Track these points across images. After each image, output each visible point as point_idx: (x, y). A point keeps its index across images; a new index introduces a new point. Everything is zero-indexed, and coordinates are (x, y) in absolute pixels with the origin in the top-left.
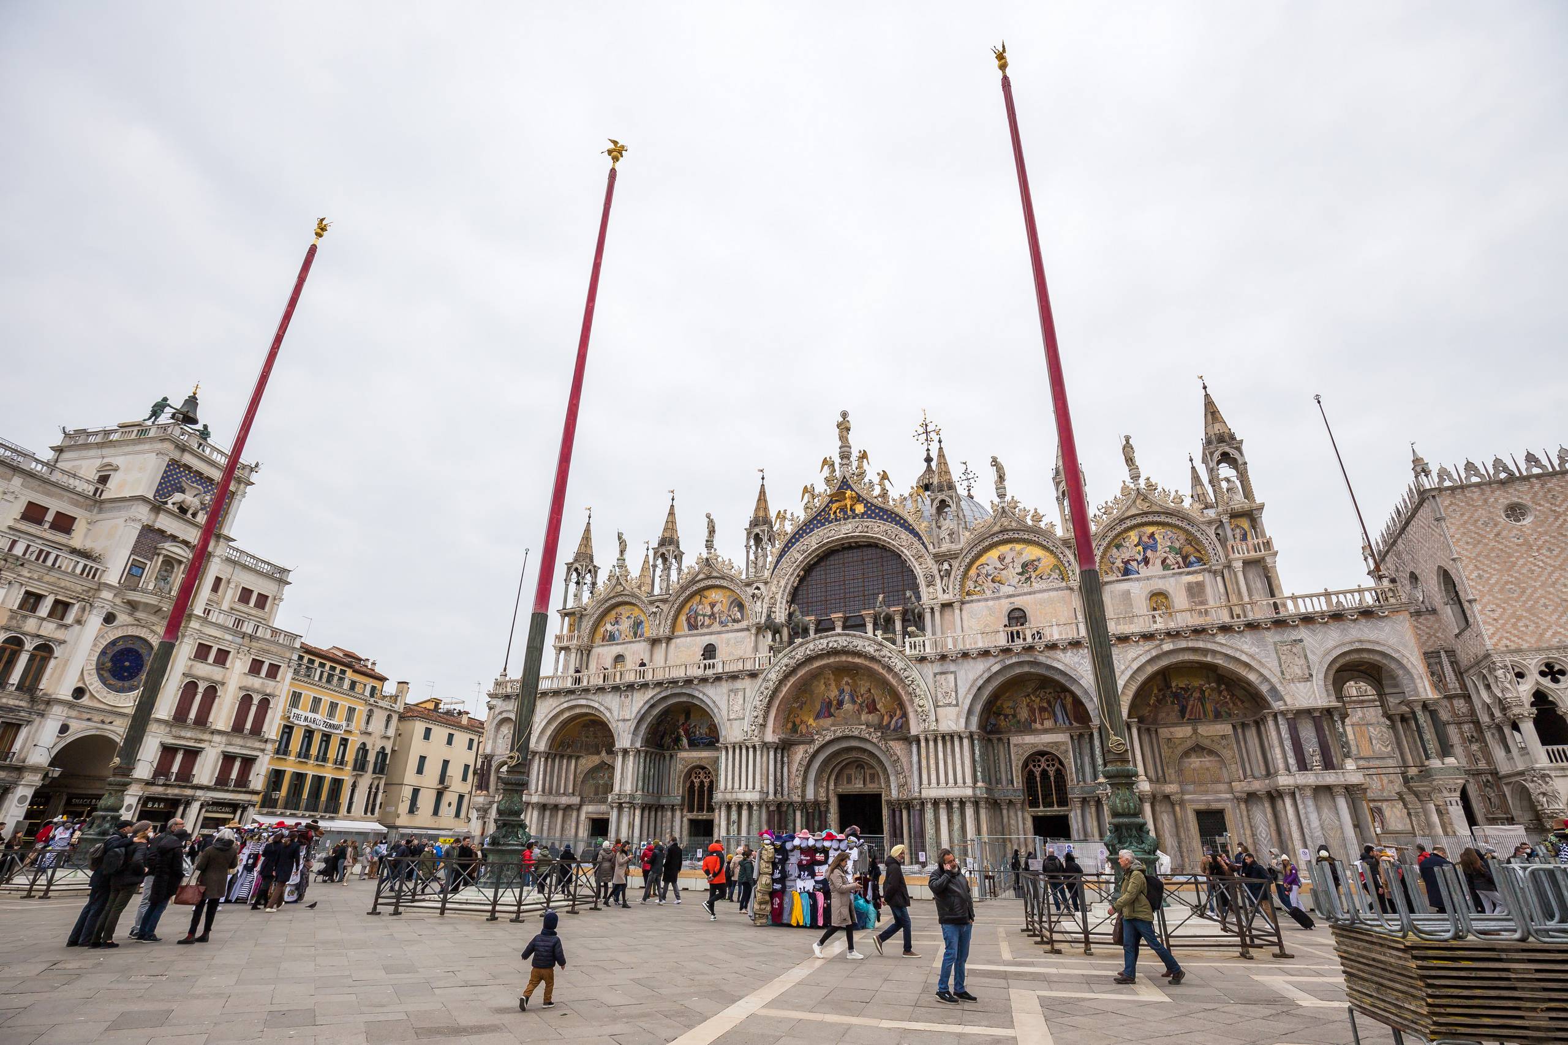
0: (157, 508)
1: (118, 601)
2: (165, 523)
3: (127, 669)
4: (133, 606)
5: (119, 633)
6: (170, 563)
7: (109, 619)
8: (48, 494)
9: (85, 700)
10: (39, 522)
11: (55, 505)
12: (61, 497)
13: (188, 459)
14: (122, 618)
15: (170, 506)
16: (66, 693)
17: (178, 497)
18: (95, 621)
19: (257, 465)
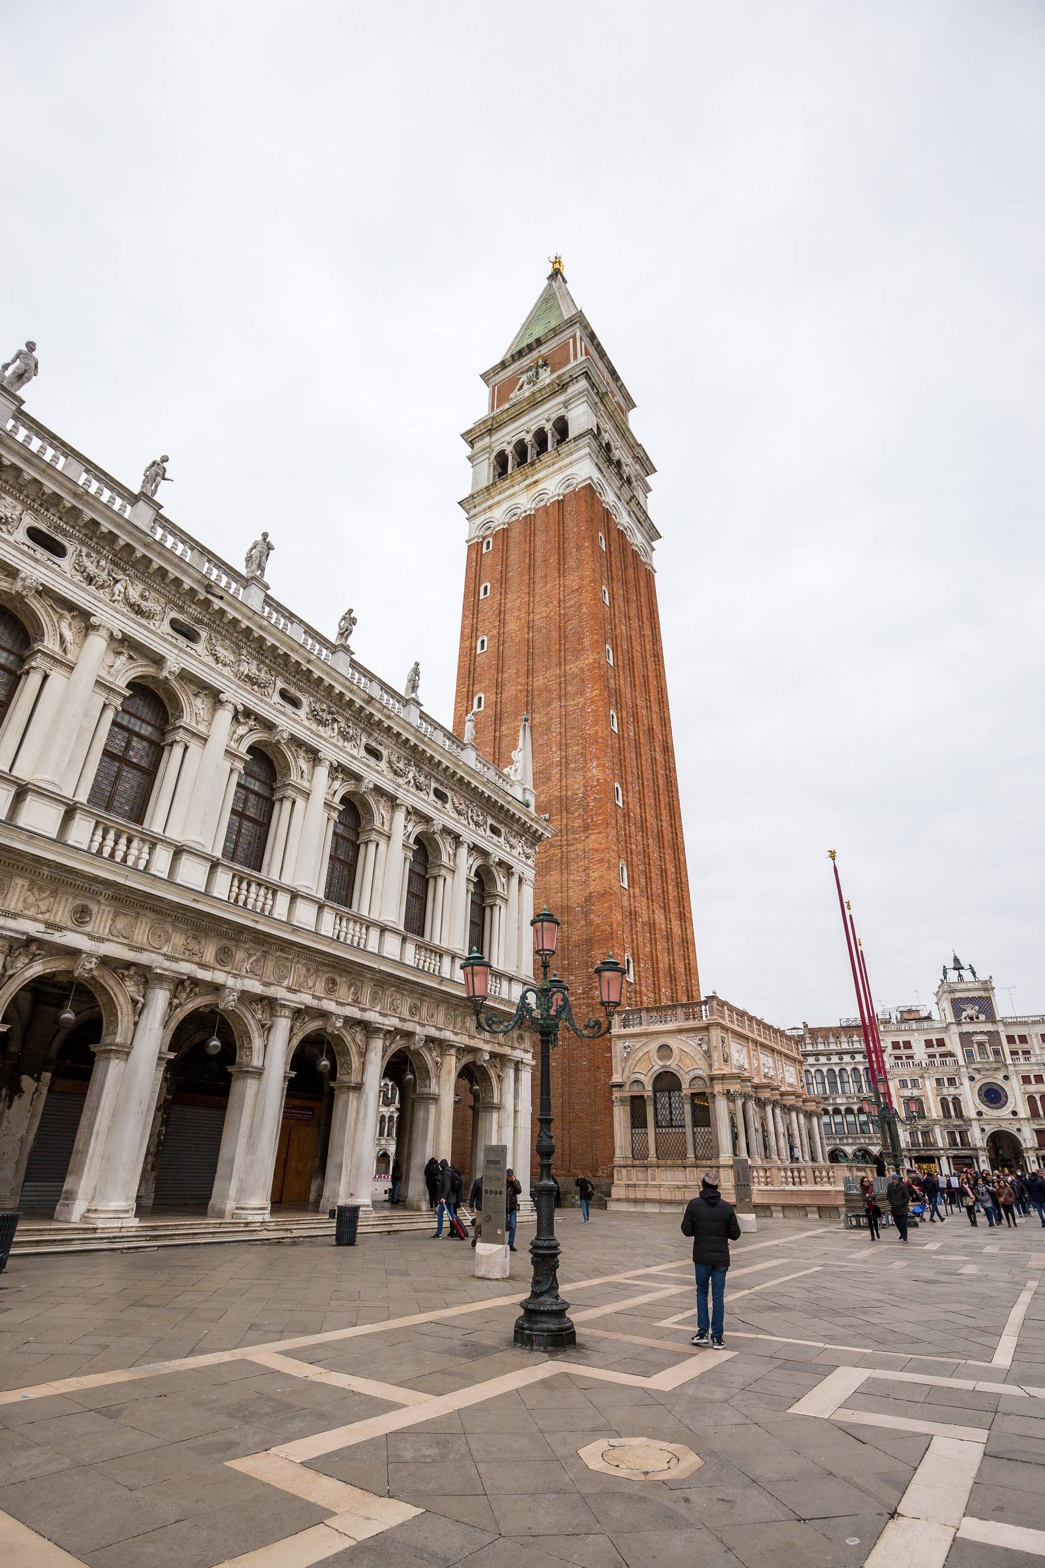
0: (959, 1023)
1: (970, 1070)
2: (967, 1028)
3: (994, 1098)
4: (978, 1070)
5: (980, 1084)
6: (981, 1044)
7: (972, 1079)
8: (929, 1034)
9: (984, 1116)
10: (932, 1046)
11: (934, 1037)
12: (933, 1033)
13: (958, 995)
14: (977, 1076)
15: (963, 1020)
16: (974, 1115)
17: (965, 1014)
18: (966, 1082)
19: (991, 977)
